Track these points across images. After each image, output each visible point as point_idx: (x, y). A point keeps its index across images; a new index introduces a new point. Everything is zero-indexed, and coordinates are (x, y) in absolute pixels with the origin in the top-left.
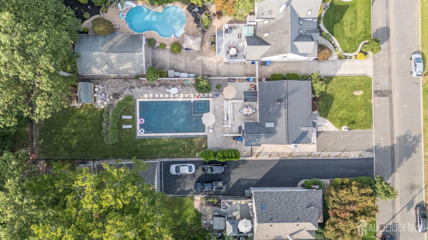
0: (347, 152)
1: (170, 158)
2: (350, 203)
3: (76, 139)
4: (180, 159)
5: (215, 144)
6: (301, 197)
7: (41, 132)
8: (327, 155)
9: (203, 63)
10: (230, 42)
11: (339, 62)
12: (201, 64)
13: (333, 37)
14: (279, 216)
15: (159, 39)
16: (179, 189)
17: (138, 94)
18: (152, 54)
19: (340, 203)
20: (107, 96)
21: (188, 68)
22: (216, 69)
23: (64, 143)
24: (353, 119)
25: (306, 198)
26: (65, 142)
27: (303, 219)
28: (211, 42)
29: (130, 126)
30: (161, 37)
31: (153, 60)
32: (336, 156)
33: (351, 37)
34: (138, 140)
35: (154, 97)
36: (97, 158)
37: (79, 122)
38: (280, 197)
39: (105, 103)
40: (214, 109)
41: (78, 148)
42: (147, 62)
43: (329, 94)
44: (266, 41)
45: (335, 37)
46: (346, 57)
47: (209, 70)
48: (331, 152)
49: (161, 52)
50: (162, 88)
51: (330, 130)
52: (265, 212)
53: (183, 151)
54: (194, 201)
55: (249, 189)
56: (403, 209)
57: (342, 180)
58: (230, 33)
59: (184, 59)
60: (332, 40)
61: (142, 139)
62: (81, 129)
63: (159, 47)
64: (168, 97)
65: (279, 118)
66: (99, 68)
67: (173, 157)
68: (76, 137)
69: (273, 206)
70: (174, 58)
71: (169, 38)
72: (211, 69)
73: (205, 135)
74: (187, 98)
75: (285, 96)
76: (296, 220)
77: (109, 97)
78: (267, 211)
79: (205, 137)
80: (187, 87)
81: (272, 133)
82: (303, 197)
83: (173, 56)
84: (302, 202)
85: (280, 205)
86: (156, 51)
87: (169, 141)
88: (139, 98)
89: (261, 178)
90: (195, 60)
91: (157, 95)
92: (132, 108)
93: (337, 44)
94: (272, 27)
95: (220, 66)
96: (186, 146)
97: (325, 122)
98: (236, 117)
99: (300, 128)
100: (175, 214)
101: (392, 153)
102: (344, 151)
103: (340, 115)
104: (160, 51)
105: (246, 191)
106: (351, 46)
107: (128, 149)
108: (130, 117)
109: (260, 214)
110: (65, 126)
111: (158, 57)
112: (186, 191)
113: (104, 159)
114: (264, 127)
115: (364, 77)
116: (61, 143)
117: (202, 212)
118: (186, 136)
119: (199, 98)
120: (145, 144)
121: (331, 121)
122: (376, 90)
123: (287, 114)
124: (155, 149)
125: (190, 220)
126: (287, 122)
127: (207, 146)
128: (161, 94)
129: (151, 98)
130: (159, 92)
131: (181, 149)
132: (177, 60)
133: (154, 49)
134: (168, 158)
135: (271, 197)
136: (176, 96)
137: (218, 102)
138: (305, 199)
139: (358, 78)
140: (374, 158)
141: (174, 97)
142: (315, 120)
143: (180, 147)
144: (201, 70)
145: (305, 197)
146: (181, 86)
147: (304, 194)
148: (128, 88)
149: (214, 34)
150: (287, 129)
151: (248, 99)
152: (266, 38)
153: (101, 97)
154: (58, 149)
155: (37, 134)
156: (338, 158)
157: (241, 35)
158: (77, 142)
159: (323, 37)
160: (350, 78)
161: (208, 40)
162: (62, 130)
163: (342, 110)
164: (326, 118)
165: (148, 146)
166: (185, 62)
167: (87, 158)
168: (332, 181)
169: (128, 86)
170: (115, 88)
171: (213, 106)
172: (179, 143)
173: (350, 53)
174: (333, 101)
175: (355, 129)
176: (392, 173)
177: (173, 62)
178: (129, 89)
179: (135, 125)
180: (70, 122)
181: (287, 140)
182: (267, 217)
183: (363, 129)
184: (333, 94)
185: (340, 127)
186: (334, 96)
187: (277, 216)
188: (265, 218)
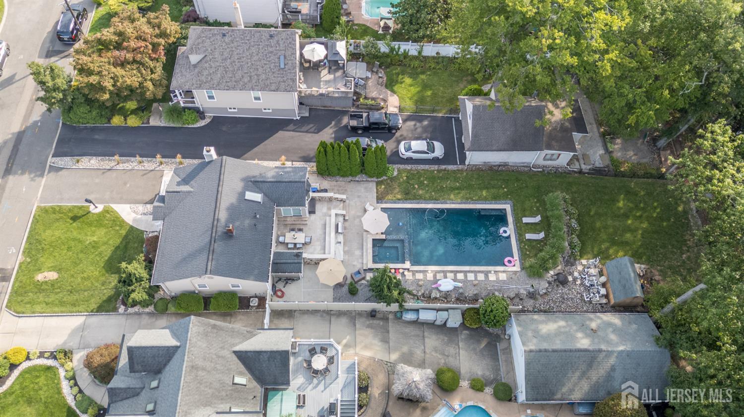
0: (104, 167)
1: (445, 170)
2: (123, 64)
3: (619, 208)
4: (426, 168)
5: (363, 190)
6: (211, 78)
7: (688, 224)
8: (145, 164)
9: (387, 346)
10: (325, 388)
11: (72, 345)
12: (391, 344)
13: (72, 404)
14: (257, 42)
15: (486, 400)
16: (426, 123)
17: (519, 280)
18: (499, 370)
19: (141, 66)
20: (579, 282)
21: (418, 336)
22: (357, 332)
23: (640, 202)
24: (74, 224)
25: (203, 75)
26: (640, 204)
27: (215, 34)
28: (369, 392)
29: (525, 220)
30: (484, 407)
31: (495, 357)
32: (128, 161)
33: (26, 405)
34: (507, 198)
35: (486, 274)
36: (576, 175)
37: (622, 235)
38: (250, 81)
39: (580, 268)
40: (363, 250)
41: (613, 192)
42: (508, 350)
43: (113, 275)
44: (242, 366)
45: (67, 404)
46: (53, 356)
47: (373, 330)
48: (136, 168)
49: (480, 373)
50: (470, 292)
51: (128, 206)
52: (281, 50)
53: (422, 179)
54: (398, 105)
55: (302, 117)
56: (24, 78)
57: (126, 123)
58: (323, 408)
59: (427, 356)
60: (75, 396)
61: (500, 199)
62: (617, 223)
63: (486, 386)
64: (458, 274)
65: (232, 204)
66: (610, 324)
67: (439, 171)
68: (622, 211)
69: (265, 62)
70: (451, 359)
71: (464, 405)
72: (368, 331)
73: (381, 203)
74: (420, 272)
75: (215, 244)
76: (228, 33)
77: (575, 279)
78: (277, 53)
79: (380, 199)
80: (420, 294)
81: (251, 181)
82: (208, 78)
83: (452, 362)
84: (211, 67)
85: (252, 64)
86: (490, 375)
87: (449, 195)
88: (515, 273)
89: (277, 132)
90: (404, 353)
91: (481, 277)
92: (527, 255)
93: (66, 387)
94: (224, 394)
95: (348, 337)
96: (416, 186)
97: (135, 220)
98: (319, 231)
99: (192, 190)
100: (431, 89)
101: (12, 164)
102: (110, 170)
103: (101, 232)
104: (483, 376)
105: (307, 115)
106: (33, 383)
107: (524, 185)
108: (528, 236)
109: (290, 47)
110: (645, 231)
111: (484, 362)
112: (413, 120)
113: (565, 172)
114: (265, 195)
115: (23, 310)
116: (645, 203)
117: (384, 90)
118: (418, 203)
119: (395, 269)
120: (493, 191)
121: (123, 221)
122: (4, 283)
123: (217, 210)
124: (474, 183)
125: (404, 81)
126: (219, 195)
127: (377, 186)
128: (472, 281)
129: (493, 272)
130: (477, 282)
131: (425, 182)
132: (444, 354)
133: (495, 380)
134: (448, 171)
135: (267, 80)
136: (442, 274)
137: (355, 263)
138: (205, 73)
139: (38, 308)
140: (51, 156)
141: (445, 272)
142: (158, 207)
143: (427, 186)
144: (391, 329)
145: (203, 78)
146: (433, 295)
147: (205, 83)
148: (541, 296)
149: (360, 413)
150: (221, 183)
151: (293, 257)
152: (241, 374)
153: (591, 278)
154: (649, 194)
155: (693, 220)
156: (124, 158)
157: (299, 403)
158: (619, 202)
159: (96, 403)
160: (56, 309)
161: (375, 398)
162: (649, 223)
163: (93, 243)
164: (132, 227)
165: (487, 188)
166: (426, 348)
167: (593, 176)
168: (145, 121)
169: (540, 300)
170: (566, 296)
171: (364, 254)
172: (431, 192)
173: (41, 366)
174: (108, 260)
175: (75, 206)
176: (24, 131)
177: (451, 350)
178: (539, 294)
179: (516, 224)
180: (639, 236)
181: (223, 164)
182: (278, 41)
183: (58, 206)
184: (103, 275)
185: (106, 211)
186: (104, 270)
187: (261, 42)
188: (282, 39)
